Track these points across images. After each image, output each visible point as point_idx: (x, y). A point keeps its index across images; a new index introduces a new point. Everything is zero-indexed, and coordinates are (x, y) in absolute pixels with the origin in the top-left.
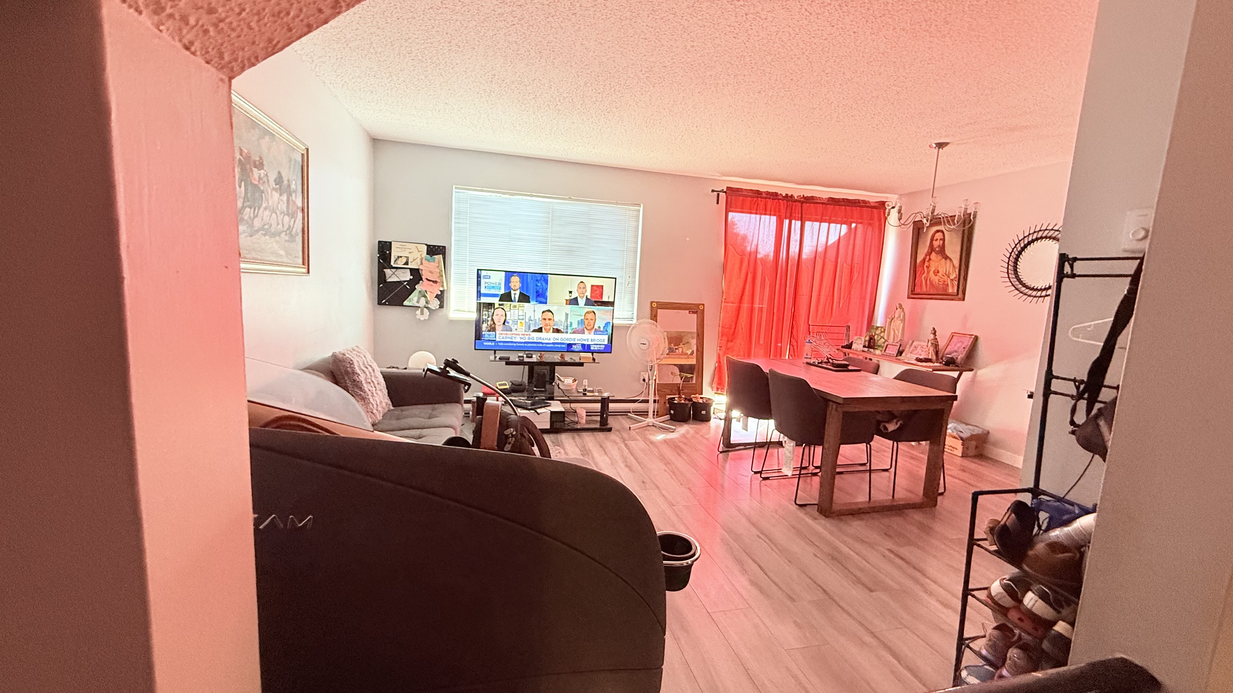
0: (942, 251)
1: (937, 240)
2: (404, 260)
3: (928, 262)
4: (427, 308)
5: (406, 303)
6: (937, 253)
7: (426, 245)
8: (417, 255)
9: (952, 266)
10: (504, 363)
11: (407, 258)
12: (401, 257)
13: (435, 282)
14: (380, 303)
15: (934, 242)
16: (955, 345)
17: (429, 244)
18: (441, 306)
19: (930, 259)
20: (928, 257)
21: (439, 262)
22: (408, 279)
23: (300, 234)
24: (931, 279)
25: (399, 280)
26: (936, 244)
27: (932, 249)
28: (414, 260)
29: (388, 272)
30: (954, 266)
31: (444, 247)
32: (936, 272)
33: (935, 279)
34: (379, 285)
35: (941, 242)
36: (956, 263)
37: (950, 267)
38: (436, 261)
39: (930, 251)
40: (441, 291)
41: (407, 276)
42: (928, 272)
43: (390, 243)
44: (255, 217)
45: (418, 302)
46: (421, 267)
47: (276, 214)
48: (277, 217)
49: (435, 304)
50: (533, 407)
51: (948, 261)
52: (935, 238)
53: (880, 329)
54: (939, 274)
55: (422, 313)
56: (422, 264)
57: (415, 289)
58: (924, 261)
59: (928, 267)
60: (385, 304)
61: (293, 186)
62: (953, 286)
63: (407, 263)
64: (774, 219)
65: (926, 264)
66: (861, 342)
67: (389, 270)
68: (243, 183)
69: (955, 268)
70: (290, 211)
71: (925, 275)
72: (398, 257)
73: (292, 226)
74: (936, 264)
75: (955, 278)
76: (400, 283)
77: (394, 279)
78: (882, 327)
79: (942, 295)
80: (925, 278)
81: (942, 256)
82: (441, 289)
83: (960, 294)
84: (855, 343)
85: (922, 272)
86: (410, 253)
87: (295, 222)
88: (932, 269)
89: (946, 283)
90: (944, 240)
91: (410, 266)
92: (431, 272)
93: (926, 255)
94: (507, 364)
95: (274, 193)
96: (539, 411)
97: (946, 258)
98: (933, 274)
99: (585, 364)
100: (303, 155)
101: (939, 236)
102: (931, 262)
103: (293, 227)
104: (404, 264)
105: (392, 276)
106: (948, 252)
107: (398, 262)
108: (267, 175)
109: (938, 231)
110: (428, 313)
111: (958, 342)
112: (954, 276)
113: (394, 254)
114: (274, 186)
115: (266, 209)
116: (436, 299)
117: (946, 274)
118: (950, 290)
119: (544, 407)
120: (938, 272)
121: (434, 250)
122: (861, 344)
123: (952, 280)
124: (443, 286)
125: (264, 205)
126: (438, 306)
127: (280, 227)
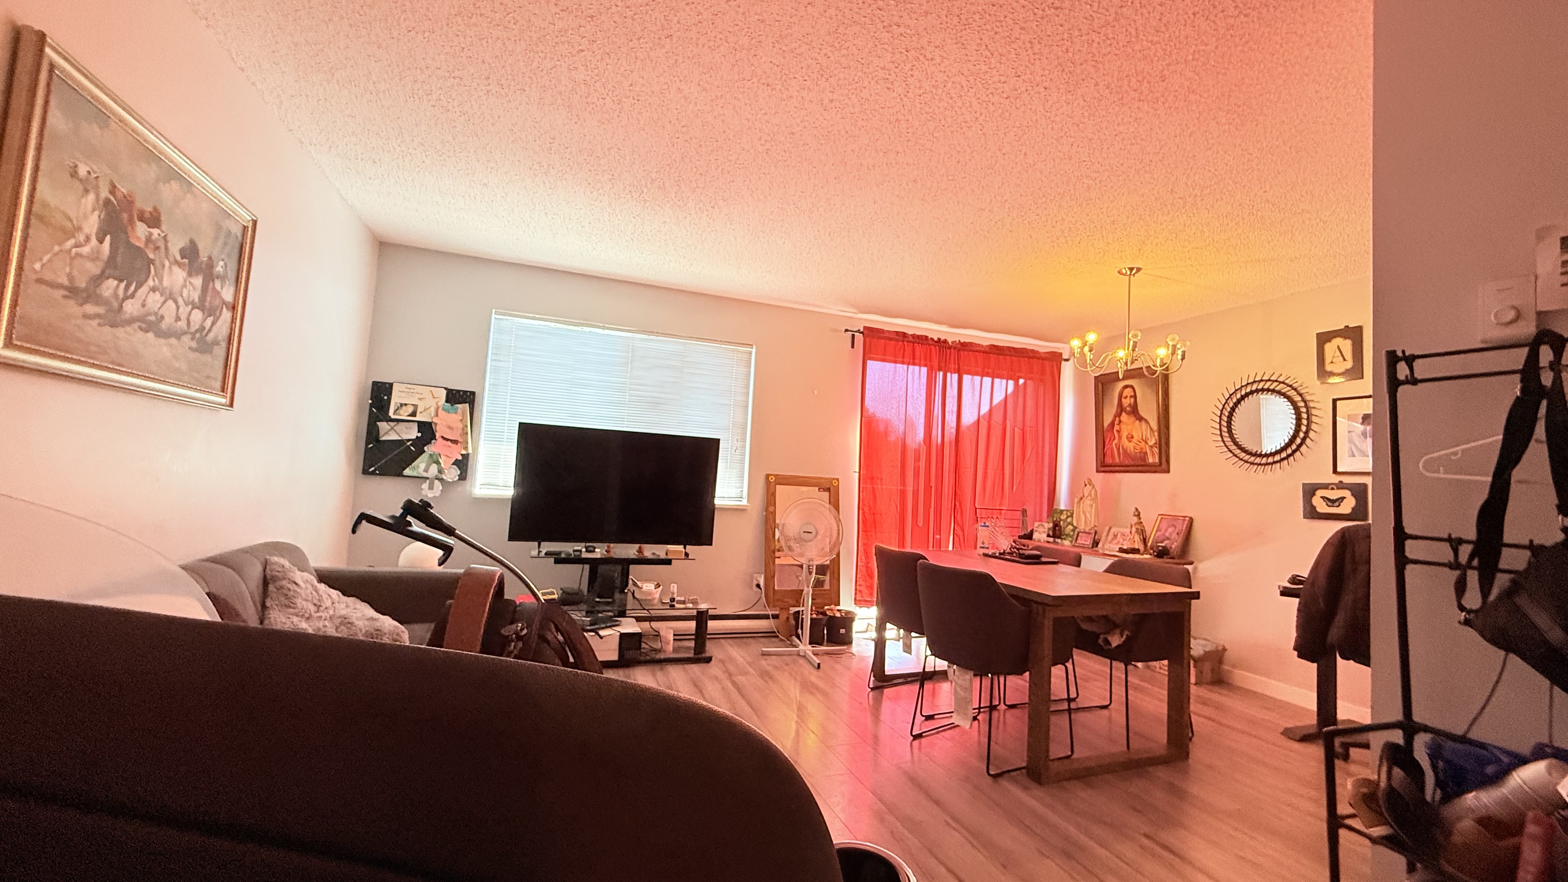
0: (1134, 411)
1: (1126, 397)
2: (410, 409)
3: (1118, 424)
4: (441, 480)
5: (407, 472)
6: (1128, 413)
7: (445, 389)
8: (432, 403)
9: (1149, 430)
10: (552, 560)
11: (416, 406)
12: (406, 405)
13: (455, 442)
14: (365, 472)
15: (1123, 400)
16: (1166, 530)
17: (449, 388)
18: (463, 477)
19: (1120, 421)
20: (1117, 419)
21: (463, 414)
22: (414, 437)
23: (224, 345)
24: (1125, 447)
25: (400, 438)
26: (1126, 402)
27: (1121, 408)
28: (425, 410)
29: (383, 426)
30: (1151, 429)
31: (473, 393)
32: (1130, 438)
33: (1130, 446)
34: (367, 444)
35: (1132, 400)
36: (1154, 425)
37: (1146, 431)
38: (459, 411)
39: (1119, 411)
40: (462, 455)
41: (413, 433)
42: (1120, 438)
43: (391, 385)
44: (126, 298)
45: (426, 470)
46: (435, 420)
47: (176, 302)
48: (178, 308)
49: (452, 474)
50: (592, 627)
51: (1143, 423)
52: (1124, 395)
53: (1065, 512)
54: (1134, 440)
55: (431, 487)
56: (437, 415)
57: (424, 451)
58: (1112, 424)
59: (1118, 432)
60: (373, 473)
61: (219, 268)
62: (1153, 455)
63: (414, 414)
64: (924, 370)
65: (1116, 427)
66: (1043, 530)
67: (385, 423)
68: (108, 238)
69: (1153, 432)
70: (207, 304)
71: (1116, 441)
72: (402, 405)
73: (207, 328)
74: (1130, 427)
75: (1156, 443)
76: (401, 442)
77: (393, 437)
78: (1067, 511)
79: (1139, 465)
80: (1116, 445)
81: (1135, 416)
82: (464, 452)
83: (1163, 466)
84: (1037, 531)
85: (1112, 438)
86: (420, 399)
87: (213, 324)
88: (1125, 434)
89: (1144, 451)
90: (1135, 397)
91: (419, 418)
92: (450, 428)
93: (1115, 417)
94: (557, 561)
95: (176, 269)
96: (602, 633)
97: (1140, 419)
98: (1126, 441)
99: (673, 561)
100: (245, 228)
101: (1128, 392)
102: (1123, 426)
103: (210, 330)
104: (409, 415)
105: (388, 433)
106: (1142, 413)
107: (401, 412)
108: (165, 237)
109: (1126, 387)
110: (441, 488)
111: (1169, 527)
112: (1153, 441)
113: (396, 399)
114: (179, 258)
115: (153, 289)
116: (455, 467)
117: (1142, 439)
118: (1151, 460)
119: (610, 627)
120: (1132, 437)
121: (455, 397)
122: (1044, 532)
123: (1151, 447)
124: (466, 448)
125: (150, 283)
126: (457, 478)
127: (182, 324)
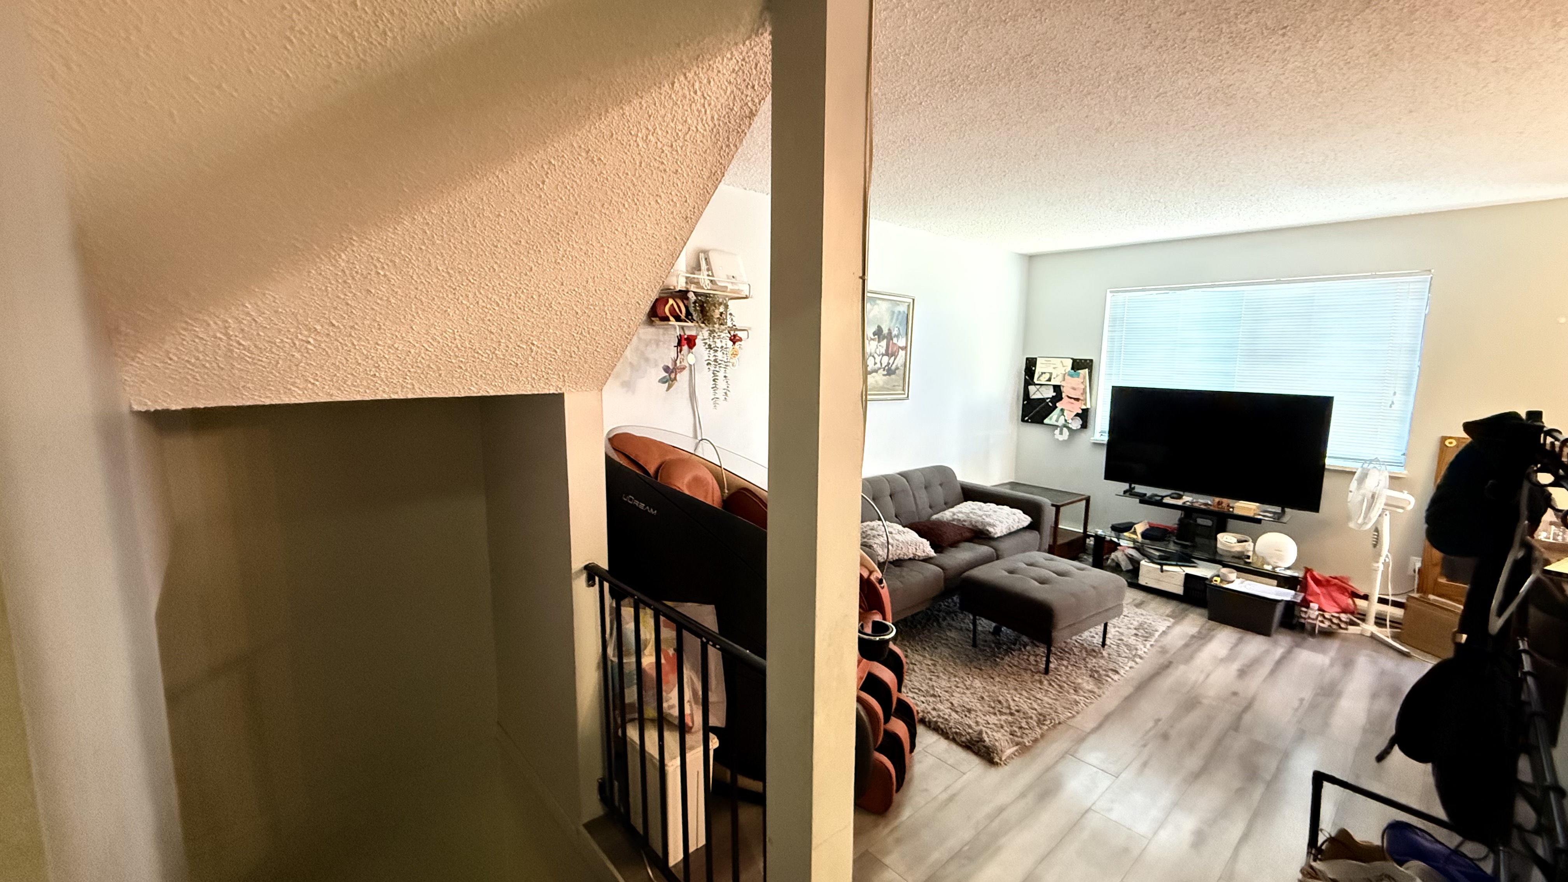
2: (1047, 376)
4: (1067, 428)
5: (1046, 421)
7: (1072, 359)
8: (1062, 371)
11: (1051, 374)
12: (1045, 373)
13: (1077, 400)
17: (1075, 358)
18: (1084, 426)
21: (1084, 378)
23: (902, 368)
25: (1042, 397)
28: (1057, 376)
31: (1091, 361)
34: (1023, 401)
38: (1081, 376)
43: (1036, 359)
45: (1057, 421)
46: (1062, 384)
49: (1076, 424)
55: (1061, 433)
56: (1064, 380)
57: (1056, 407)
60: (1027, 421)
61: (895, 332)
63: (1049, 380)
67: (1033, 387)
70: (890, 352)
72: (1042, 373)
73: (892, 363)
76: (1043, 400)
77: (1038, 396)
82: (1084, 407)
86: (1054, 368)
87: (895, 359)
91: (1053, 382)
92: (1074, 389)
95: (872, 342)
100: (909, 306)
104: (1047, 381)
105: (1036, 393)
107: (1043, 378)
110: (1068, 433)
113: (1038, 370)
114: (873, 337)
116: (1078, 418)
124: (1085, 404)
126: (1080, 426)
127: (878, 365)
